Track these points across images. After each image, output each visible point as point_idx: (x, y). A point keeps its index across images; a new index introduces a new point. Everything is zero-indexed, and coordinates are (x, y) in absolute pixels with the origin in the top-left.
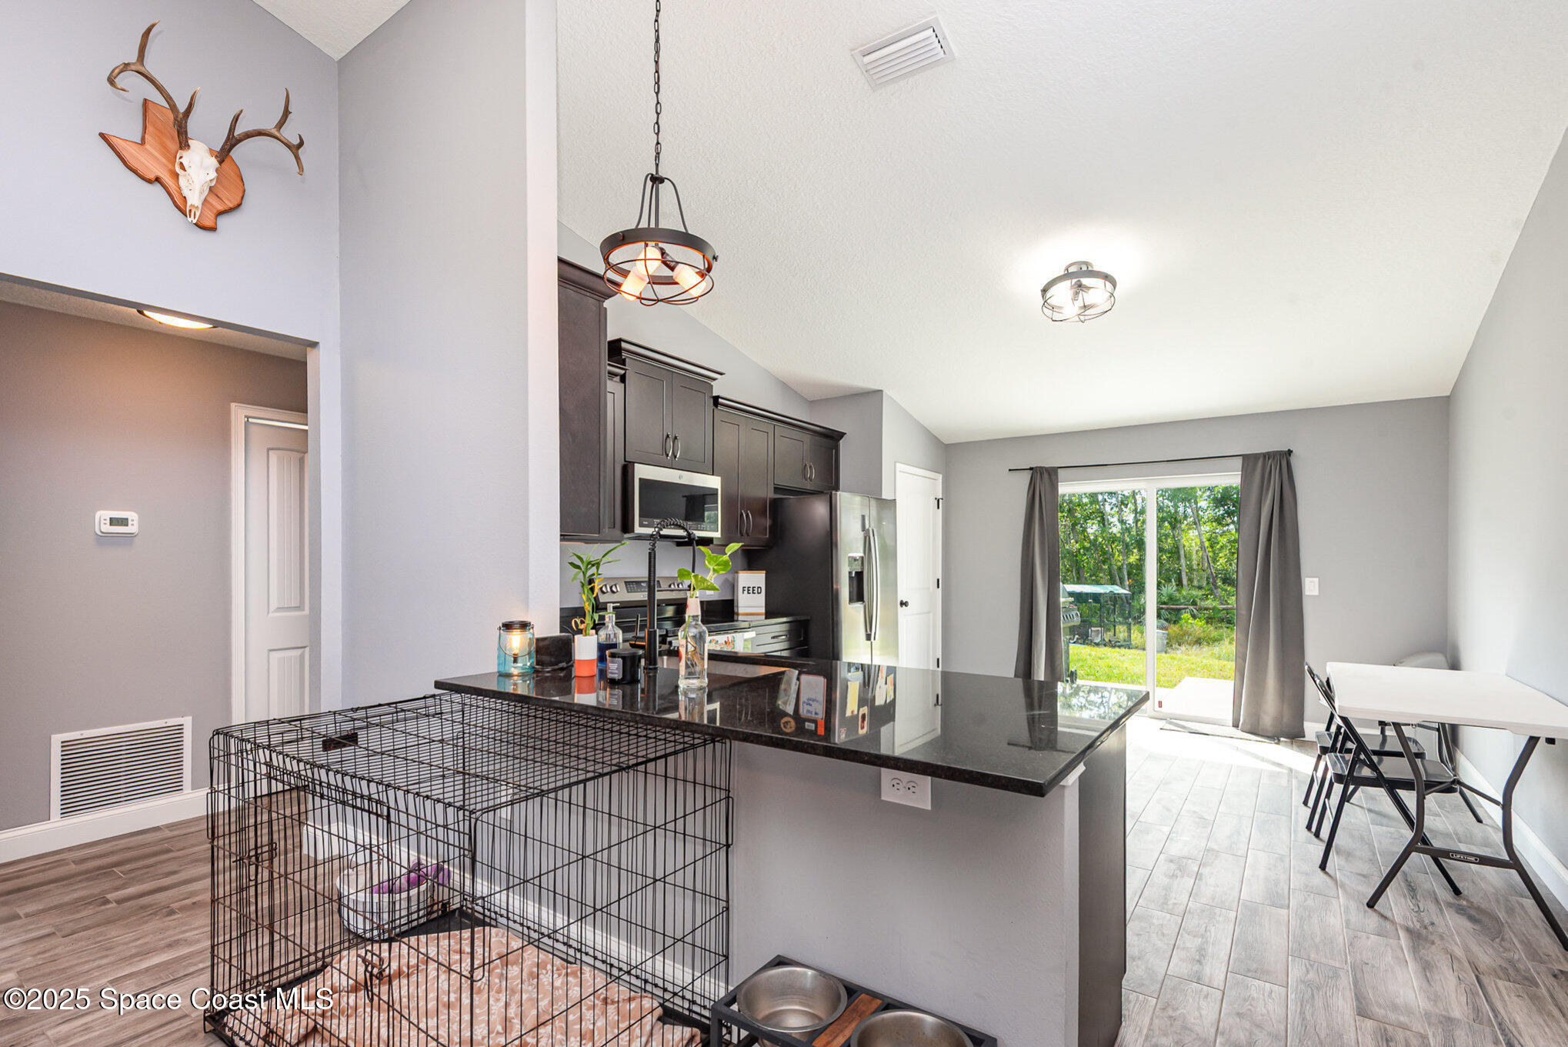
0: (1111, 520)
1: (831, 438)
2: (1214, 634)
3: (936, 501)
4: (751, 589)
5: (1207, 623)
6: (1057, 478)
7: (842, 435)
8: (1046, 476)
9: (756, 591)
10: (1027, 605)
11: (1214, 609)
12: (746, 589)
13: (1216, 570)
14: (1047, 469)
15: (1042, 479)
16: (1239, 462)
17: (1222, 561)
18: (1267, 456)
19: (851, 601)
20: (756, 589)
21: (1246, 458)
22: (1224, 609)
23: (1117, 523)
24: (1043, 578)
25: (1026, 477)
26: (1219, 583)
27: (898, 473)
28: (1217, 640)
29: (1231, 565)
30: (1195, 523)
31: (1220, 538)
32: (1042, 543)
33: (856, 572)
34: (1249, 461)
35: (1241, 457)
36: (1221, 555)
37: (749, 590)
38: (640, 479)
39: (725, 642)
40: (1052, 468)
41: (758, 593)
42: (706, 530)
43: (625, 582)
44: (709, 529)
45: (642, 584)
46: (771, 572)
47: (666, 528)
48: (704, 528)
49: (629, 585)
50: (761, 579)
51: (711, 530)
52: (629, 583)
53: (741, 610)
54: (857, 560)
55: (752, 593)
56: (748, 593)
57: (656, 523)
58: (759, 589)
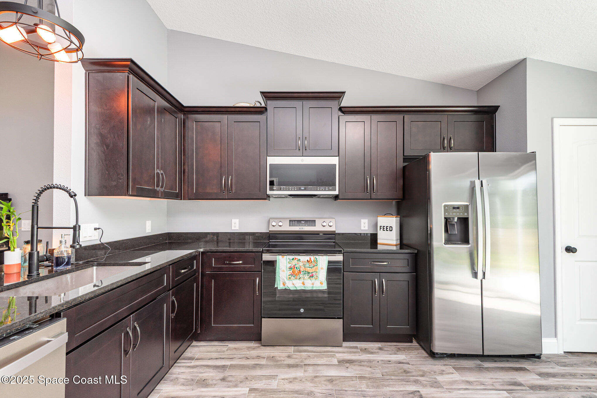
4: (385, 228)
7: (496, 108)
9: (388, 229)
12: (382, 227)
19: (450, 240)
27: (557, 127)
33: (459, 218)
38: (270, 164)
39: (308, 260)
41: (390, 231)
42: (325, 190)
43: (290, 220)
44: (327, 190)
45: (302, 222)
46: (404, 217)
47: (291, 191)
48: (322, 189)
49: (292, 222)
50: (393, 221)
51: (329, 190)
52: (292, 221)
53: (379, 241)
54: (458, 208)
55: (387, 230)
56: (383, 230)
57: (282, 188)
58: (391, 228)
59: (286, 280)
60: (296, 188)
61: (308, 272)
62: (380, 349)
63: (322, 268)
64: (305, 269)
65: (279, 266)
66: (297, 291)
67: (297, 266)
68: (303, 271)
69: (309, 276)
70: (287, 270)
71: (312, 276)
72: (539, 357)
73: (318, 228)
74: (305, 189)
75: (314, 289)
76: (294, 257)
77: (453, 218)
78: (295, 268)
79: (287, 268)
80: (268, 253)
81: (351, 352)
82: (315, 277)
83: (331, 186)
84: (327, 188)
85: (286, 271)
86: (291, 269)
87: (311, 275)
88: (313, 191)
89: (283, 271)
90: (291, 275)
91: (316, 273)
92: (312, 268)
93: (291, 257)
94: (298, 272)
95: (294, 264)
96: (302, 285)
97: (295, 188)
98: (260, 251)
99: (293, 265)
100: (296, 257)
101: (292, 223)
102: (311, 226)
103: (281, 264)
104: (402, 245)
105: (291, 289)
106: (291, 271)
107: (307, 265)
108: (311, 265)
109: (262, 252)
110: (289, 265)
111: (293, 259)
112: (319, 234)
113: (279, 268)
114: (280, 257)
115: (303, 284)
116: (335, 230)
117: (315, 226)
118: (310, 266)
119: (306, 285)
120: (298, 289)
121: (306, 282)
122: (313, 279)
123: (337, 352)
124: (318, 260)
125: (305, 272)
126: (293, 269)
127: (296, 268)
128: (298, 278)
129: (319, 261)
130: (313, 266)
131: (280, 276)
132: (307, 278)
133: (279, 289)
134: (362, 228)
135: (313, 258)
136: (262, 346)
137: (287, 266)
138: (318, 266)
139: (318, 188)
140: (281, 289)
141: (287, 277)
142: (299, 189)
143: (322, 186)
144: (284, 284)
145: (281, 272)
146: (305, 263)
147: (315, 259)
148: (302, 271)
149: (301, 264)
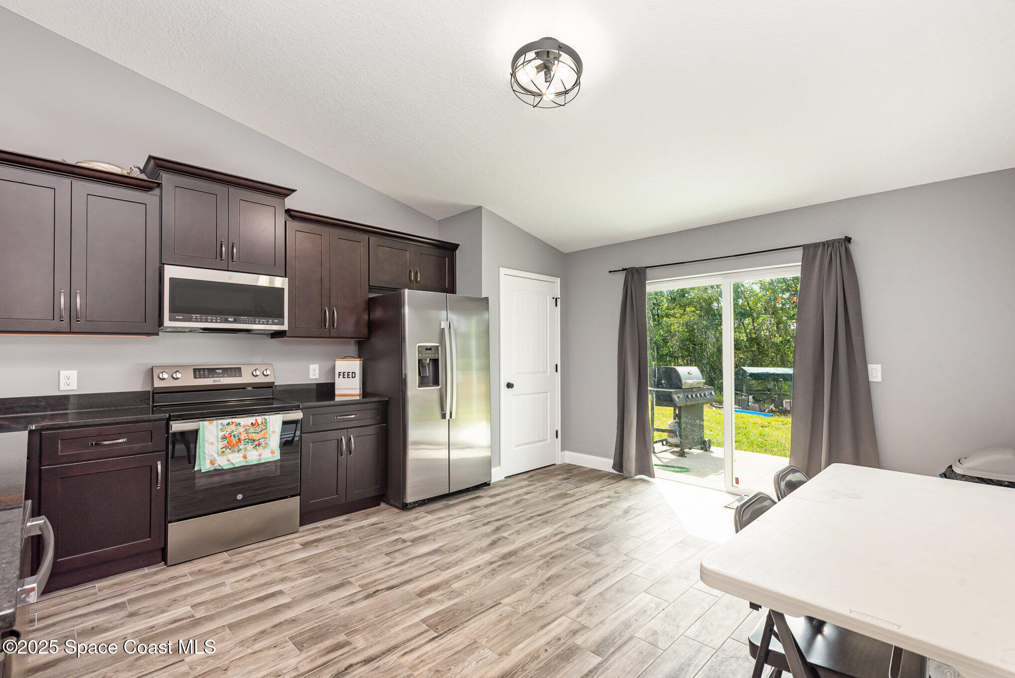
1: (448, 249)
3: (554, 300)
4: (346, 374)
6: (645, 278)
7: (456, 246)
8: (635, 275)
9: (350, 376)
12: (342, 374)
14: (636, 269)
15: (633, 278)
16: (799, 253)
18: (826, 244)
19: (423, 383)
20: (351, 374)
21: (805, 247)
25: (621, 277)
27: (499, 277)
33: (430, 359)
34: (810, 250)
35: (802, 248)
37: (344, 375)
38: (171, 279)
39: (252, 423)
40: (641, 268)
41: (352, 377)
42: (268, 324)
43: (194, 369)
44: (270, 323)
45: (217, 371)
46: (367, 359)
47: (209, 322)
48: (263, 322)
49: (198, 372)
50: (355, 366)
51: (274, 324)
52: (199, 370)
53: (337, 392)
54: (430, 349)
55: (348, 377)
56: (343, 377)
57: (194, 317)
58: (354, 374)
59: (215, 455)
60: (219, 318)
61: (253, 440)
62: (347, 520)
63: (273, 432)
64: (248, 436)
65: (204, 436)
66: (234, 470)
67: (235, 433)
68: (245, 440)
69: (254, 445)
70: (218, 442)
71: (259, 444)
72: (489, 484)
73: (246, 378)
74: (235, 321)
75: (262, 461)
76: (230, 421)
77: (426, 360)
78: (232, 437)
79: (217, 438)
80: (181, 420)
81: (313, 533)
82: (263, 445)
83: (276, 317)
84: (270, 321)
85: (216, 443)
86: (225, 439)
87: (257, 443)
88: (249, 323)
89: (212, 443)
90: (226, 447)
91: (264, 439)
92: (258, 433)
93: (225, 421)
94: (236, 441)
95: (230, 431)
96: (242, 459)
97: (217, 318)
98: (165, 417)
99: (228, 433)
100: (234, 420)
101: (200, 374)
102: (233, 377)
103: (206, 434)
104: (365, 393)
105: (225, 468)
106: (226, 442)
107: (252, 430)
108: (257, 429)
109: (169, 419)
110: (222, 434)
111: (228, 424)
112: (245, 388)
113: (204, 441)
114: (206, 423)
115: (245, 457)
116: (274, 381)
117: (241, 376)
118: (256, 431)
119: (249, 458)
120: (237, 465)
121: (249, 454)
122: (260, 449)
123: (295, 539)
124: (268, 421)
125: (247, 440)
126: (228, 439)
127: (234, 436)
128: (237, 450)
129: (269, 423)
130: (260, 430)
131: (206, 451)
132: (250, 448)
133: (202, 471)
134: (311, 377)
135: (260, 419)
136: (169, 566)
137: (218, 436)
138: (268, 429)
139: (257, 320)
140: (207, 470)
141: (218, 451)
142: (224, 320)
143: (263, 317)
144: (212, 463)
145: (207, 446)
146: (248, 428)
147: (264, 420)
148: (243, 439)
149: (241, 430)
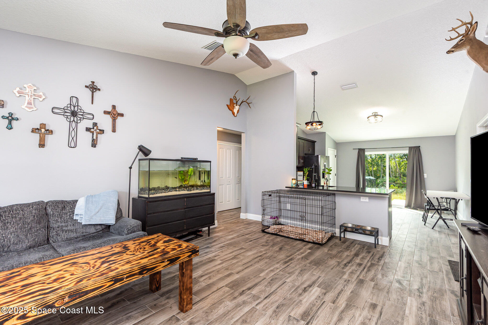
0: (368, 157)
1: (313, 142)
2: (401, 190)
3: (335, 156)
5: (398, 188)
6: (365, 151)
7: (316, 142)
8: (362, 151)
10: (358, 180)
11: (400, 184)
13: (401, 172)
14: (362, 149)
15: (361, 152)
17: (402, 169)
18: (414, 147)
20: (301, 175)
22: (403, 184)
23: (370, 158)
24: (362, 174)
25: (357, 151)
26: (402, 176)
27: (329, 150)
28: (401, 193)
29: (405, 171)
30: (394, 158)
31: (401, 163)
32: (361, 166)
34: (410, 148)
35: (408, 147)
36: (402, 168)
40: (364, 149)
